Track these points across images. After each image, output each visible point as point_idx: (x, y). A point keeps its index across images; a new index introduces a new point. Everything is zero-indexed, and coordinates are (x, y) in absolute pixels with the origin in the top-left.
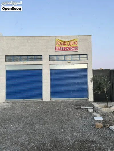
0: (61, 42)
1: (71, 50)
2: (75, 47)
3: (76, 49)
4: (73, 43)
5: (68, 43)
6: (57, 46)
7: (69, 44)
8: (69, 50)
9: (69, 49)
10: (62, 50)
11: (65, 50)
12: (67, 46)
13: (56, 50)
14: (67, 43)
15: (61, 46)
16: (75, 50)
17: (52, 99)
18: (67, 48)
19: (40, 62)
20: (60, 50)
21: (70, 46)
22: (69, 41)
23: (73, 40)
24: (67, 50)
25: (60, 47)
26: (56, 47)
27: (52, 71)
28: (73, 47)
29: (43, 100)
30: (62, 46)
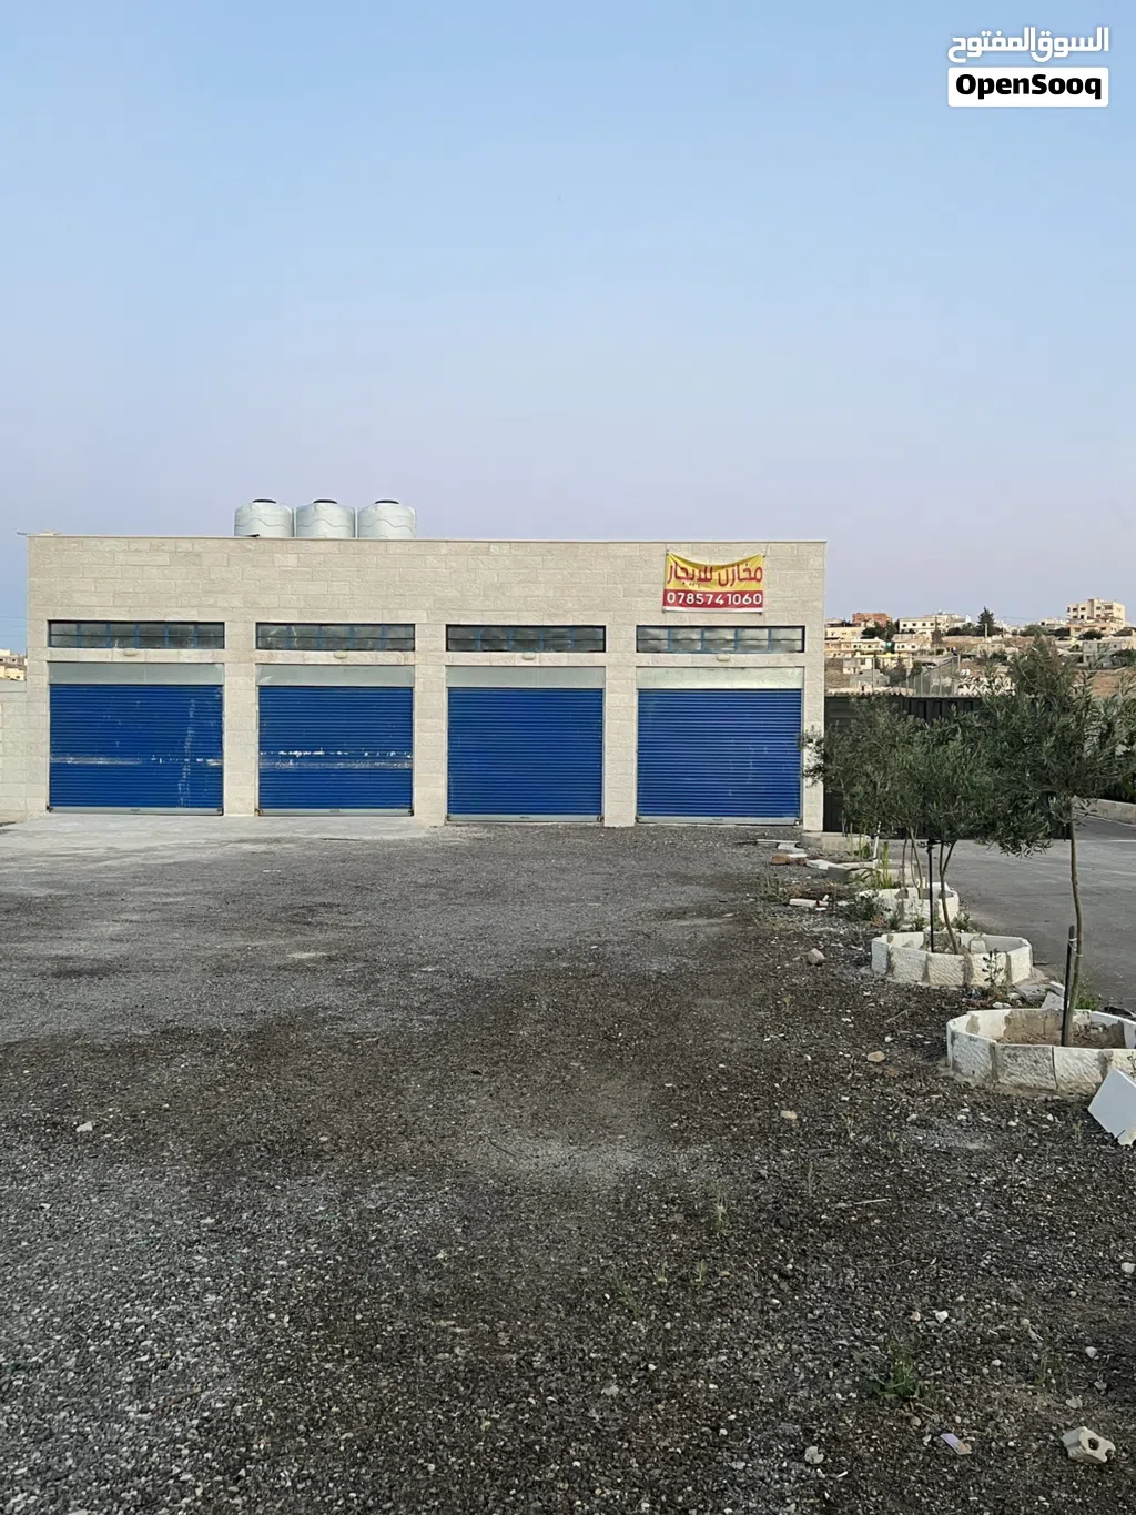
0: (690, 569)
1: (733, 606)
2: (751, 594)
3: (755, 600)
4: (744, 575)
5: (723, 573)
6: (674, 585)
7: (723, 578)
8: (725, 605)
9: (726, 600)
10: (695, 605)
11: (704, 605)
12: (718, 589)
13: (665, 603)
14: (715, 575)
15: (689, 585)
16: (752, 605)
17: (645, 818)
18: (716, 595)
19: (598, 659)
20: (685, 604)
21: (728, 588)
22: (723, 567)
23: (742, 562)
24: (714, 605)
25: (687, 592)
26: (666, 592)
27: (645, 696)
28: (743, 594)
29: (606, 825)
30: (695, 588)
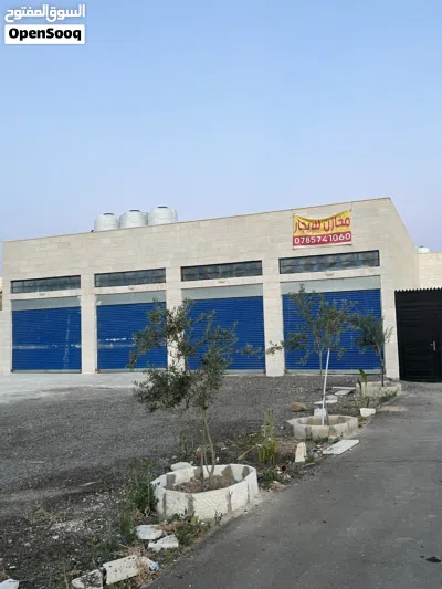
0: (307, 223)
1: (333, 242)
3: (347, 237)
4: (338, 223)
9: (329, 239)
10: (310, 244)
11: (316, 243)
12: (324, 233)
13: (294, 244)
14: (322, 225)
15: (306, 233)
16: (345, 240)
17: (290, 371)
18: (322, 236)
20: (305, 244)
21: (330, 232)
22: (326, 220)
23: (339, 215)
24: (322, 243)
26: (294, 238)
28: (339, 234)
29: (268, 374)
